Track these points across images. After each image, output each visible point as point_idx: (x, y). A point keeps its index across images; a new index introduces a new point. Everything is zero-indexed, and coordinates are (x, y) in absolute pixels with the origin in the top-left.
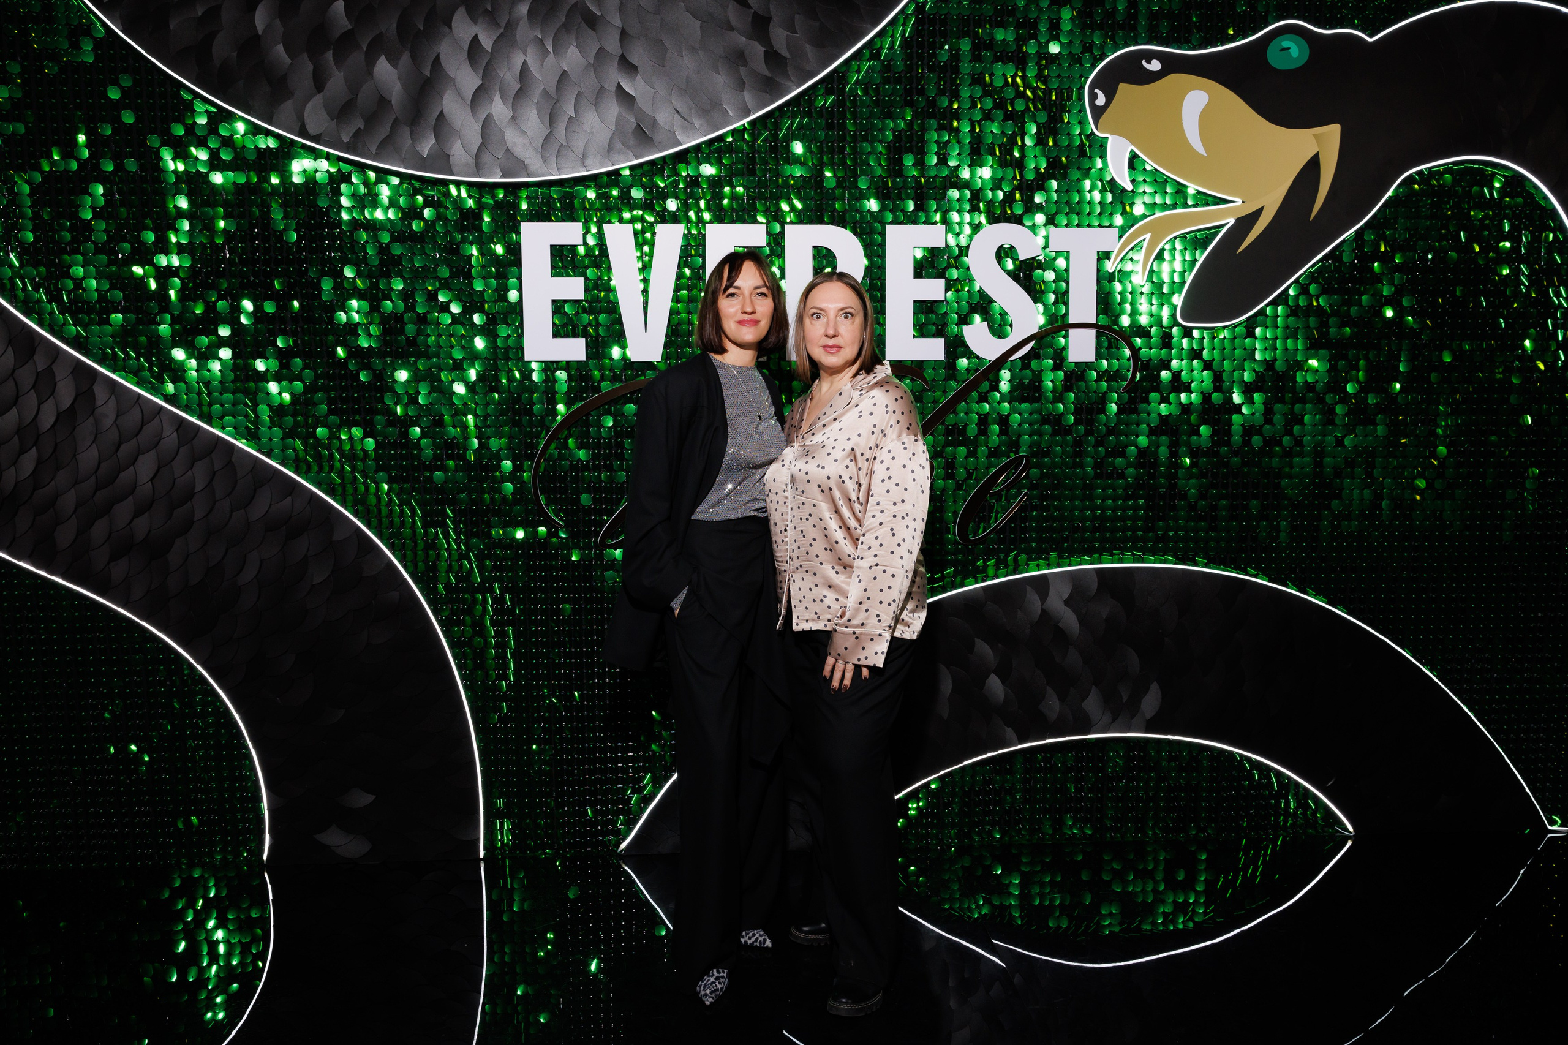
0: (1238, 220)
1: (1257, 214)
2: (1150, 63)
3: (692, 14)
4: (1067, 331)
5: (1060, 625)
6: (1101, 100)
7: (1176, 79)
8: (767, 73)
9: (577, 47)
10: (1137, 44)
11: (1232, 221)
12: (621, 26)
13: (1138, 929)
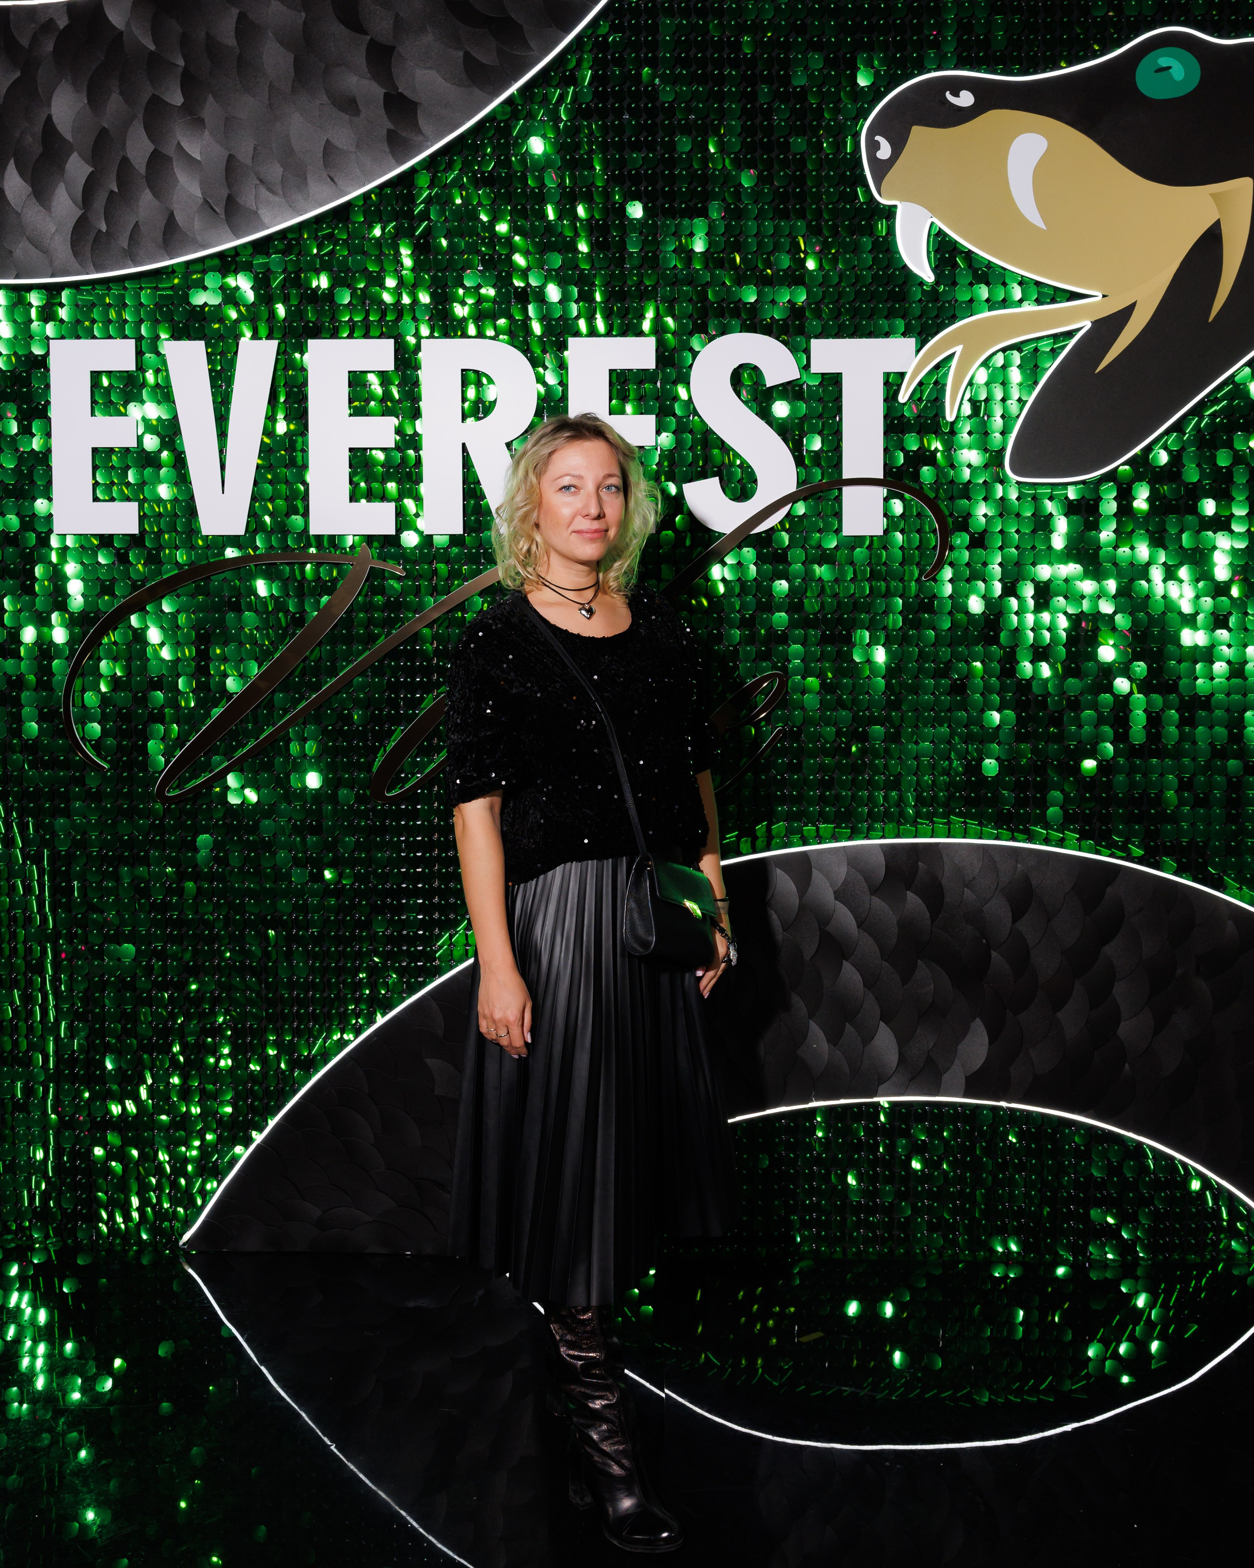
0: (1095, 323)
1: (1126, 313)
2: (956, 94)
3: (282, 43)
4: (840, 490)
5: (829, 928)
6: (885, 151)
7: (996, 117)
8: (390, 126)
9: (122, 93)
10: (939, 68)
11: (1087, 325)
12: (181, 63)
13: (968, 1397)
